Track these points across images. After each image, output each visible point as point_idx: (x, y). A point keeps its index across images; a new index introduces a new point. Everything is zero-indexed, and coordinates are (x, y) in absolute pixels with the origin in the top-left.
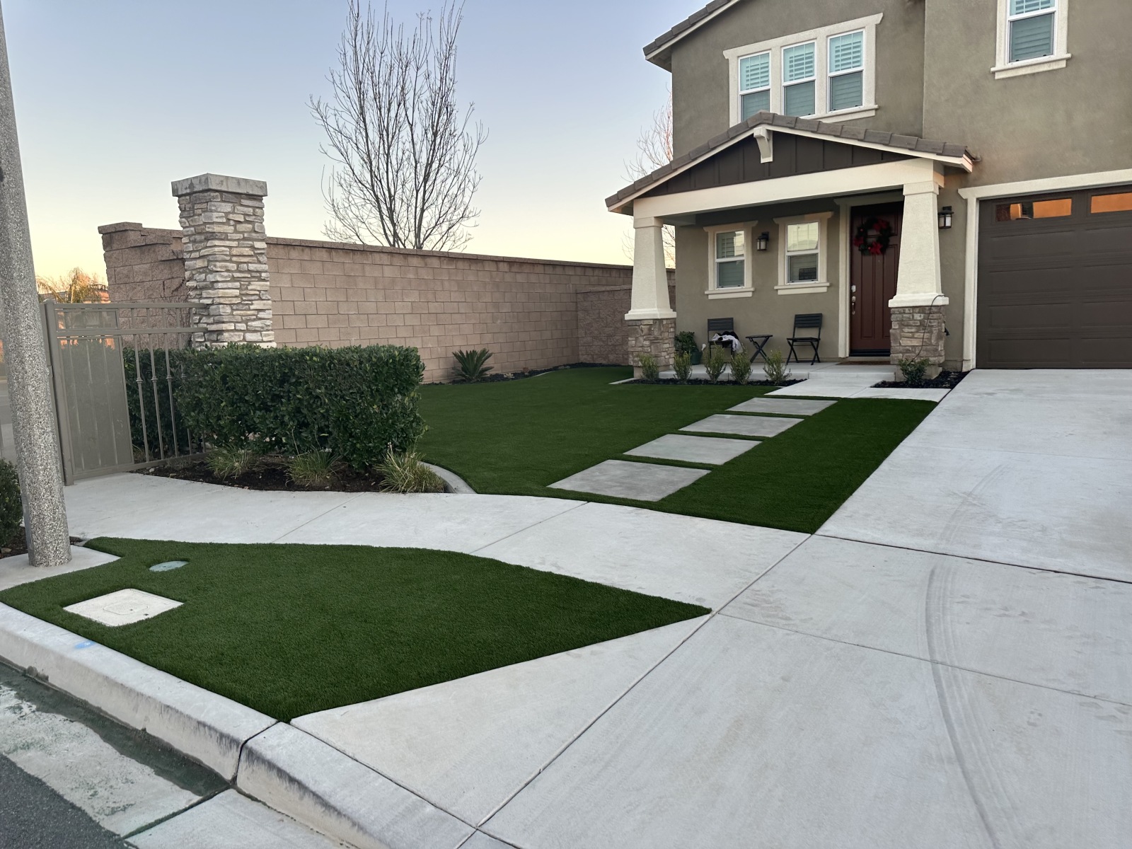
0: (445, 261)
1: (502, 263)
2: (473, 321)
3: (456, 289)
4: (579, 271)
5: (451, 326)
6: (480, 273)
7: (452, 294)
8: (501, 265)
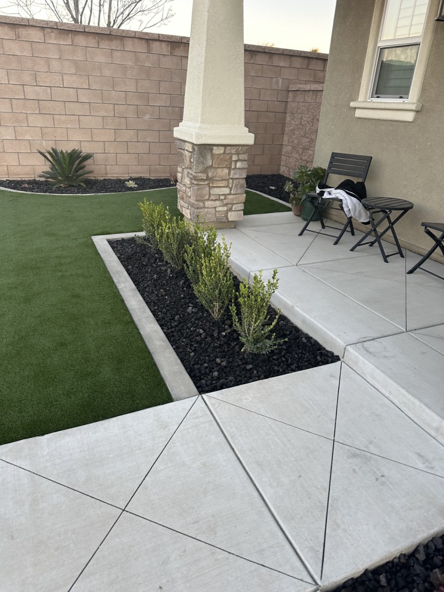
0: (53, 34)
1: (157, 44)
2: (103, 113)
3: (73, 71)
4: (297, 62)
5: (63, 118)
6: (117, 54)
7: (65, 77)
8: (155, 46)
